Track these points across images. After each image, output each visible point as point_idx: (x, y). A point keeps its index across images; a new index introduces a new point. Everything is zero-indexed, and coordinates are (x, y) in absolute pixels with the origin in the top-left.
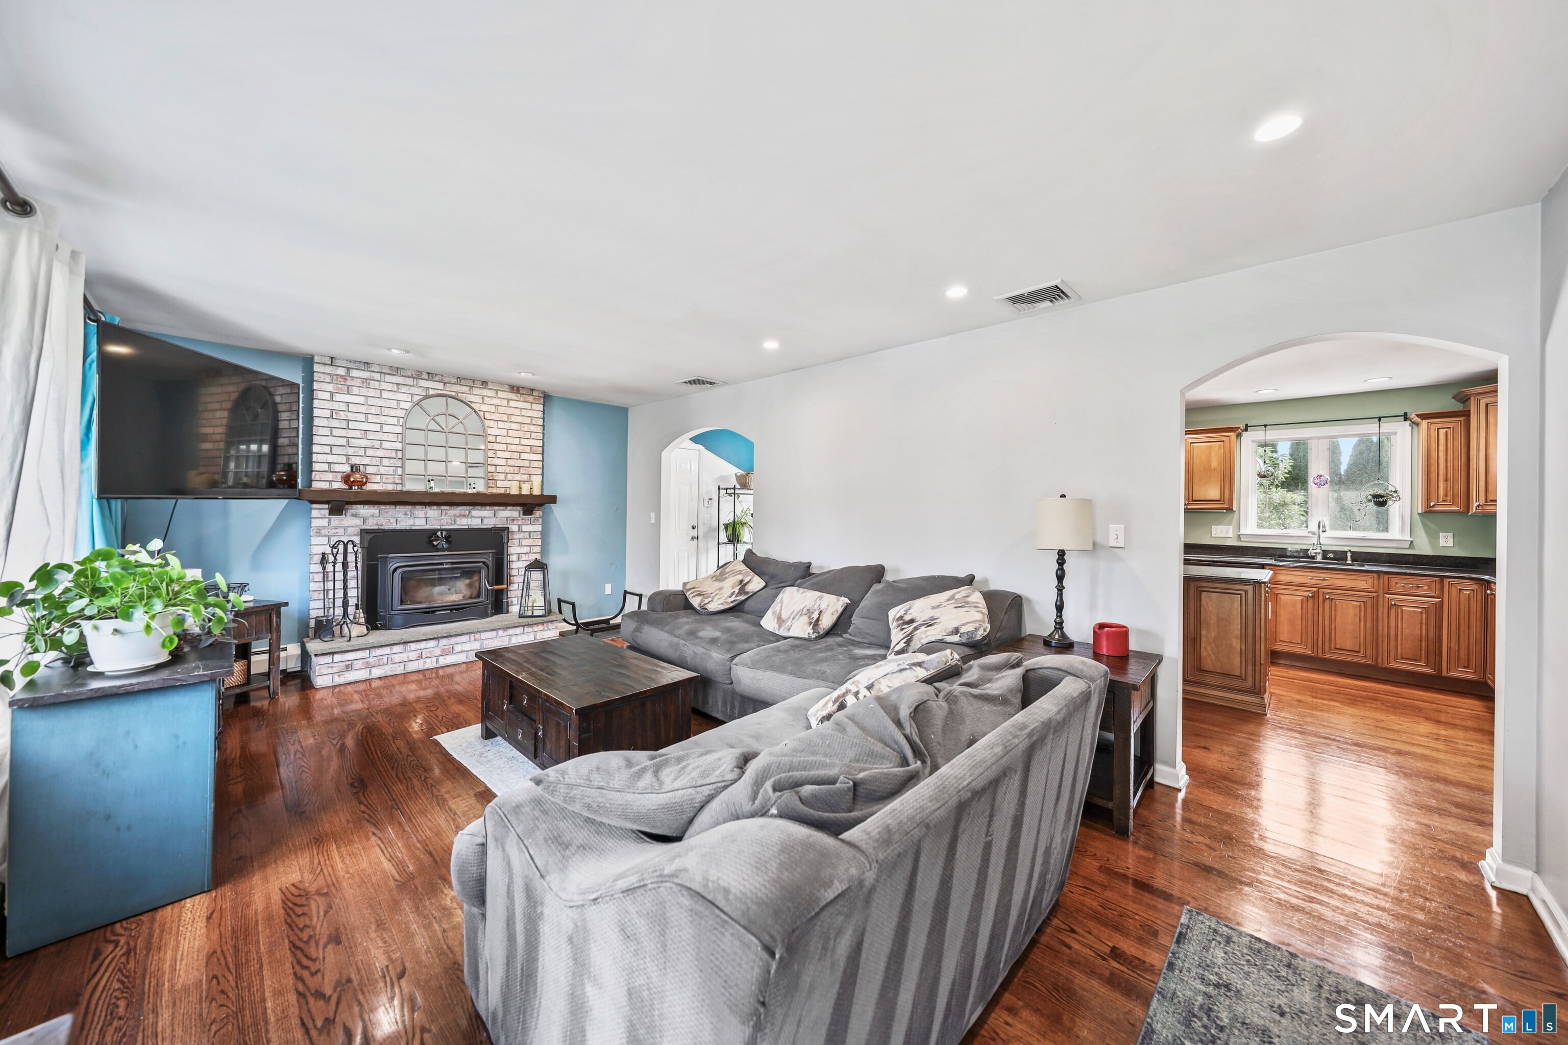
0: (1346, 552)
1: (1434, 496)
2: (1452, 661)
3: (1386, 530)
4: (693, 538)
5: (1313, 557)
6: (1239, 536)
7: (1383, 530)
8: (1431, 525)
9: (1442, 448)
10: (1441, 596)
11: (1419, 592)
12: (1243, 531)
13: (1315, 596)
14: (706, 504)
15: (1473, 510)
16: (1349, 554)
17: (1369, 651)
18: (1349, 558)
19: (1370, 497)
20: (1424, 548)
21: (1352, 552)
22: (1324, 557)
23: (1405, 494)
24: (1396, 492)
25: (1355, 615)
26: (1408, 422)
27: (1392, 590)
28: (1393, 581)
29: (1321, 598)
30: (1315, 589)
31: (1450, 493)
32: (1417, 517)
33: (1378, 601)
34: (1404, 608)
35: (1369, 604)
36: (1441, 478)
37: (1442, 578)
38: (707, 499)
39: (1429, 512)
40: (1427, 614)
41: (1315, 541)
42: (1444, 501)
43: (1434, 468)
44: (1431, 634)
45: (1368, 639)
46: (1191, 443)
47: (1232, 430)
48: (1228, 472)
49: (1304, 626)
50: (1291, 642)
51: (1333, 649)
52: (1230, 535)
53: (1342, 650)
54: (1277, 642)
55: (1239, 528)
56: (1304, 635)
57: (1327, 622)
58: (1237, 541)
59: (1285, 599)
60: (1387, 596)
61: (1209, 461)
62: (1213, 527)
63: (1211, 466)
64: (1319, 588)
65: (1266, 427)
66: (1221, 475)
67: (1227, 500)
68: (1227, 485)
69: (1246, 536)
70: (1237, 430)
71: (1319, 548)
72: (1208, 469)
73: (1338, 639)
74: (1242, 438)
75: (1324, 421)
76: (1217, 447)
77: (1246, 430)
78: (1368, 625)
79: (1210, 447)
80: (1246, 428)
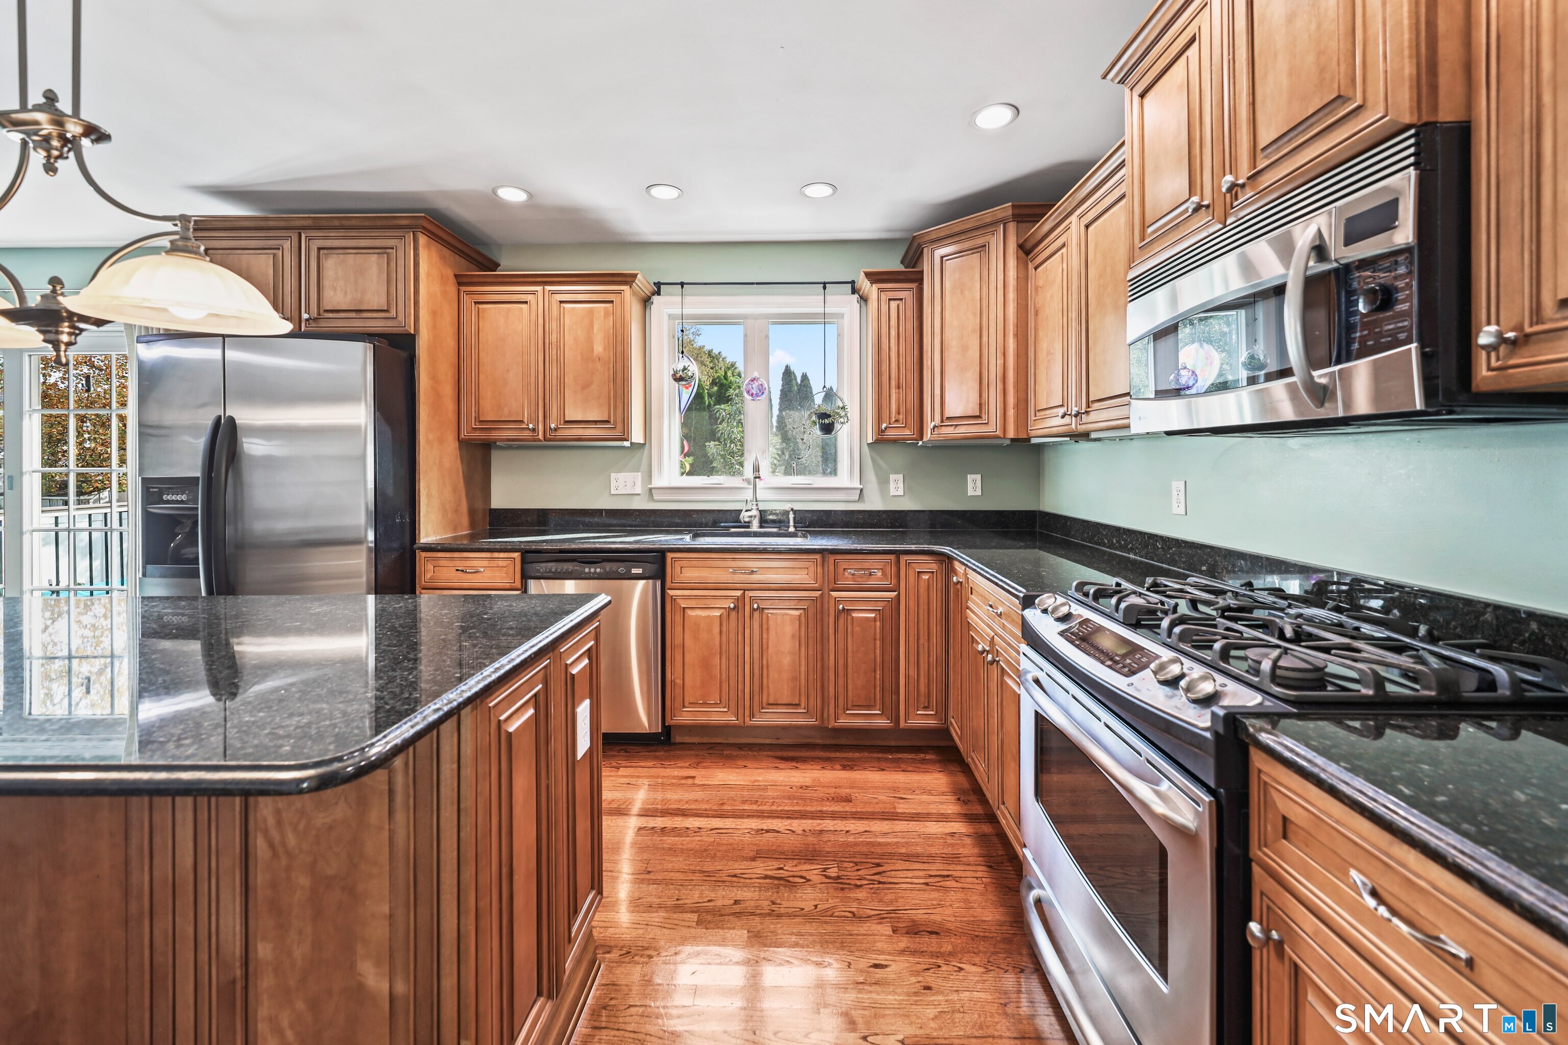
0: (786, 513)
1: (885, 415)
2: (911, 701)
3: (834, 472)
5: (749, 525)
6: (651, 489)
7: (830, 473)
8: (881, 462)
9: (893, 333)
10: (896, 589)
11: (872, 583)
12: (658, 482)
13: (739, 604)
15: (928, 436)
16: (791, 516)
17: (811, 702)
18: (792, 523)
19: (814, 418)
20: (874, 503)
21: (795, 512)
22: (763, 522)
23: (853, 412)
24: (843, 408)
25: (793, 636)
26: (856, 296)
27: (841, 583)
28: (843, 565)
29: (747, 608)
30: (739, 593)
31: (903, 409)
32: (866, 449)
33: (822, 604)
34: (855, 615)
35: (803, 619)
36: (893, 383)
37: (898, 553)
39: (881, 441)
40: (883, 621)
41: (749, 495)
42: (897, 421)
43: (885, 367)
44: (888, 658)
45: (811, 678)
46: (561, 302)
47: (624, 279)
48: (619, 365)
49: (724, 667)
50: (705, 704)
51: (764, 705)
52: (638, 490)
53: (777, 704)
54: (684, 707)
55: (651, 477)
56: (725, 686)
57: (756, 655)
58: (648, 501)
59: (697, 616)
60: (834, 594)
61: (590, 341)
62: (613, 475)
63: (593, 351)
64: (745, 590)
65: (682, 287)
66: (609, 369)
67: (619, 420)
68: (620, 392)
69: (660, 491)
70: (634, 282)
71: (754, 507)
72: (588, 357)
73: (771, 686)
74: (652, 306)
75: (757, 284)
76: (602, 314)
77: (659, 293)
78: (811, 653)
79: (591, 312)
80: (658, 289)
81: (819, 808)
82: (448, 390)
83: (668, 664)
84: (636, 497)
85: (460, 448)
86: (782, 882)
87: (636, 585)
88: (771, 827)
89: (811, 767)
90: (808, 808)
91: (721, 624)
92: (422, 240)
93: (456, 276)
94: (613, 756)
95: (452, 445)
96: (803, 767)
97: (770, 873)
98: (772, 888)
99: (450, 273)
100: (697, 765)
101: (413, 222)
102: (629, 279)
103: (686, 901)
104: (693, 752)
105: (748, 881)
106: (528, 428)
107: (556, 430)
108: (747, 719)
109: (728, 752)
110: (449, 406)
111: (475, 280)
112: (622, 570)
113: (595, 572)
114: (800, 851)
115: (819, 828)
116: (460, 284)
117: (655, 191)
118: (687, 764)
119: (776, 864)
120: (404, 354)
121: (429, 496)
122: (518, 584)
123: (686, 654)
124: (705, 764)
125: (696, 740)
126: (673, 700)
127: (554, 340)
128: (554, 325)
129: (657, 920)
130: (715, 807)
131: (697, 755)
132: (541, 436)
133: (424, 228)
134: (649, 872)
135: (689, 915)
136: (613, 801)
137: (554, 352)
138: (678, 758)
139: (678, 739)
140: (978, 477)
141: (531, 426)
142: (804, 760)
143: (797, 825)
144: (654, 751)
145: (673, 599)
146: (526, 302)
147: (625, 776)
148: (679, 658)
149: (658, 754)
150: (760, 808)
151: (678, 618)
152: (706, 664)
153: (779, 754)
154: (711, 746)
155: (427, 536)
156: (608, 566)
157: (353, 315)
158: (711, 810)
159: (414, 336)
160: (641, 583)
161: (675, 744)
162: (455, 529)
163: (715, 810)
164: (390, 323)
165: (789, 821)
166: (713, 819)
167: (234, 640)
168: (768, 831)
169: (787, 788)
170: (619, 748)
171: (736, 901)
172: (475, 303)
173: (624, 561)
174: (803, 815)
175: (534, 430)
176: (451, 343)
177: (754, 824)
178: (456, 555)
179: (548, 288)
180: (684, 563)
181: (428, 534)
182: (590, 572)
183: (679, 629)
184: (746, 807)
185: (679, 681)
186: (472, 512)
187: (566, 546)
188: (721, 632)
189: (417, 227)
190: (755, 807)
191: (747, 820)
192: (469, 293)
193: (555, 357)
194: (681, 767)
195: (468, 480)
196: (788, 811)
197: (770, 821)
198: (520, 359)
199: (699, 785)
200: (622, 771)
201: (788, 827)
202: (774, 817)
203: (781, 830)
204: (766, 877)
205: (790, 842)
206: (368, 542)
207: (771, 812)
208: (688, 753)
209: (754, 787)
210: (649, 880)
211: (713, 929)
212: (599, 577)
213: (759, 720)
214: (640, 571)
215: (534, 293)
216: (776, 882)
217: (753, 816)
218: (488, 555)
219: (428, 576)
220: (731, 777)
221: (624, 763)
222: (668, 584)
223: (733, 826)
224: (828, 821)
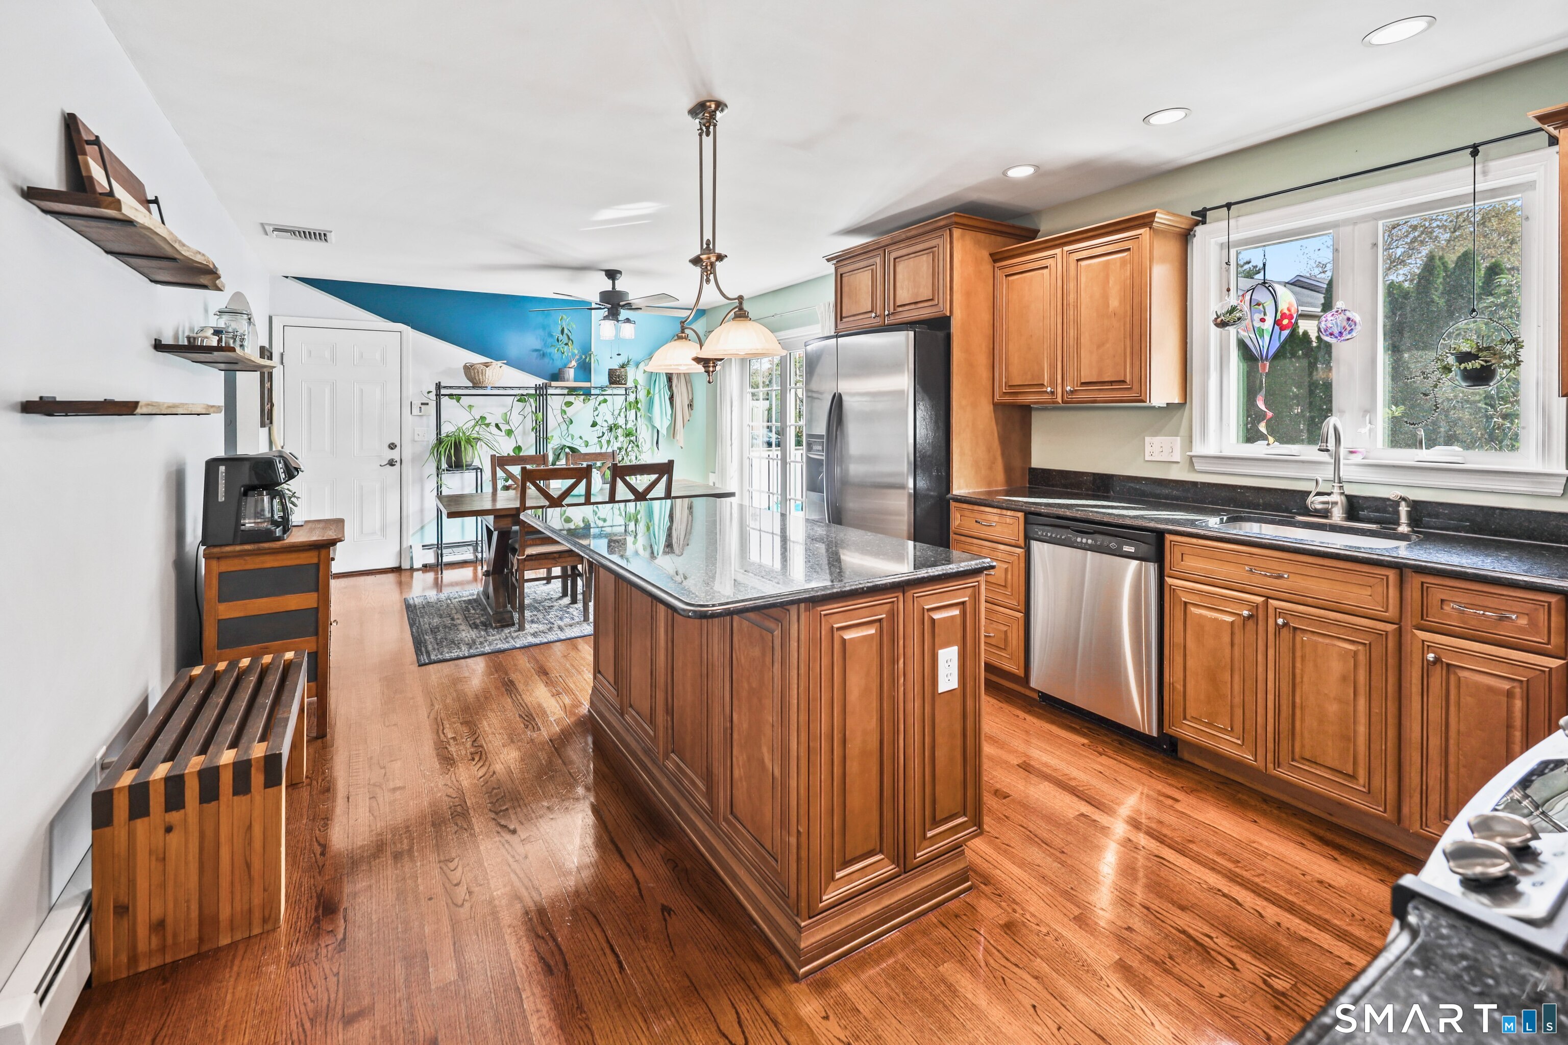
0: (1396, 504)
4: (391, 463)
5: (1326, 514)
6: (1191, 457)
11: (1506, 633)
13: (1260, 613)
14: (416, 411)
16: (1403, 509)
17: (1377, 782)
18: (1404, 518)
21: (1411, 502)
22: (1352, 513)
25: (1344, 678)
27: (1434, 618)
28: (1437, 594)
29: (1271, 621)
30: (1258, 600)
33: (1397, 644)
34: (1463, 674)
35: (1362, 658)
38: (417, 403)
41: (1329, 473)
45: (1375, 747)
46: (1078, 260)
47: (1142, 222)
48: (1137, 317)
49: (1237, 688)
50: (1210, 725)
51: (1297, 757)
52: (1177, 457)
53: (1315, 763)
54: (1185, 718)
55: (1191, 442)
56: (1239, 712)
57: (1285, 687)
58: (1189, 471)
59: (1201, 616)
60: (1422, 635)
61: (1105, 297)
62: (1147, 439)
63: (1108, 306)
64: (1268, 598)
65: (1229, 209)
66: (1125, 324)
67: (1136, 379)
68: (1136, 347)
69: (1203, 460)
70: (1153, 222)
71: (1336, 490)
72: (1104, 313)
73: (1306, 734)
74: (1195, 240)
75: (1342, 178)
76: (1118, 264)
77: (1204, 222)
78: (1375, 710)
79: (1107, 265)
80: (1201, 216)
81: (1327, 917)
82: (982, 360)
83: (1166, 663)
84: (1175, 465)
85: (995, 411)
86: (1199, 948)
87: (1128, 564)
88: (1234, 895)
89: (1361, 870)
90: (1309, 908)
91: (1232, 634)
92: (957, 233)
93: (991, 255)
94: (1104, 742)
95: (986, 409)
96: (1345, 863)
97: (1191, 932)
98: (1180, 945)
99: (985, 254)
100: (1191, 791)
101: (947, 221)
102: (1147, 220)
103: (1079, 895)
104: (1197, 777)
105: (1158, 921)
106: (1046, 392)
107: (1072, 392)
108: (1270, 766)
109: (1245, 797)
110: (984, 373)
111: (1006, 255)
112: (1113, 545)
113: (1087, 543)
114: (1253, 939)
115: (1305, 935)
116: (995, 261)
117: (1154, 120)
118: (1180, 785)
119: (1207, 929)
120: (941, 334)
121: (962, 454)
122: (1021, 542)
123: (1188, 658)
124: (1203, 795)
125: (1209, 766)
126: (1172, 706)
127: (1071, 301)
128: (1072, 285)
129: (1041, 890)
130: (1178, 839)
131: (1200, 783)
132: (1059, 400)
133: (956, 223)
134: (1063, 852)
135: (1072, 907)
136: (1075, 779)
137: (1072, 313)
138: (1174, 774)
139: (1186, 756)
141: (1049, 389)
142: (1357, 857)
143: (1272, 913)
144: (1151, 756)
145: (1173, 590)
146: (1047, 267)
147: (1102, 765)
148: (1179, 659)
149: (1153, 760)
150: (1237, 870)
151: (1179, 613)
152: (1213, 678)
153: (1321, 833)
154: (1227, 782)
155: (959, 488)
156: (1100, 538)
157: (913, 307)
158: (1171, 839)
159: (949, 317)
160: (1134, 564)
161: (1181, 760)
162: (989, 484)
163: (1176, 842)
164: (934, 310)
165: (1265, 903)
166: (1167, 848)
167: (841, 551)
168: (1224, 895)
169: (1297, 872)
170: (1115, 737)
171: (1129, 927)
172: (1006, 276)
173: (1116, 536)
174: (1291, 908)
175: (1052, 393)
176: (986, 317)
177: (1214, 880)
178: (976, 507)
179: (1066, 248)
180: (1185, 550)
181: (961, 487)
182: (1081, 542)
183: (1179, 626)
184: (1219, 859)
185: (1179, 687)
186: (1008, 470)
187: (1061, 512)
188: (1232, 645)
189: (951, 224)
190: (1230, 866)
191: (1207, 871)
192: (1001, 268)
193: (1072, 317)
194: (1170, 785)
195: (1004, 441)
196: (1275, 894)
197: (1238, 888)
198: (1041, 324)
199: (1177, 811)
200: (1103, 759)
201: (1258, 908)
202: (1247, 888)
203: (1246, 905)
204: (1184, 932)
205: (1249, 923)
206: (909, 489)
207: (1249, 881)
208: (1189, 774)
209: (1248, 846)
210: (1057, 858)
211: (1086, 931)
212: (1091, 549)
213: (1282, 773)
214: (1132, 550)
215: (1053, 256)
216: (1192, 943)
217: (1219, 872)
218: (998, 511)
219: (957, 522)
220: (1224, 823)
221: (1110, 753)
222: (1167, 571)
223: (1184, 867)
224: (1327, 936)
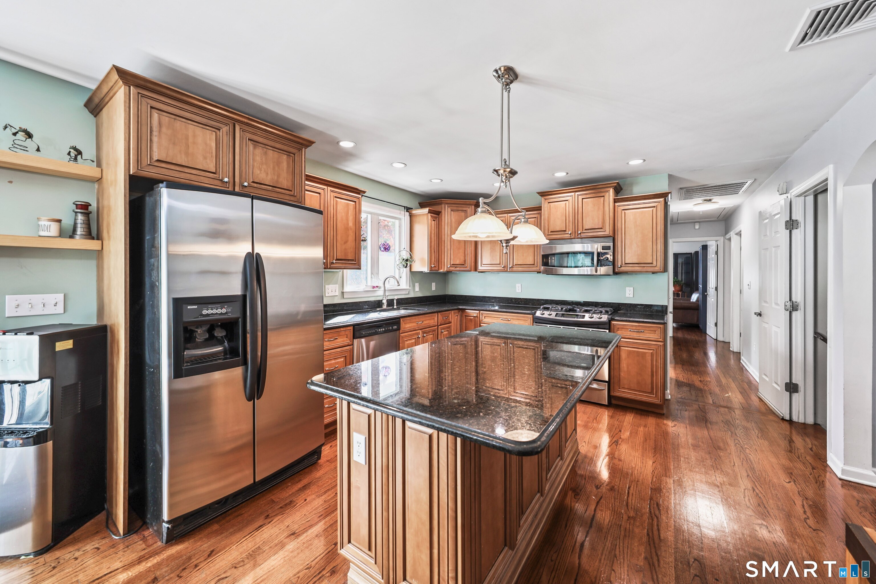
0: (392, 300)
1: (432, 262)
6: (343, 293)
8: (413, 279)
9: (433, 232)
12: (346, 290)
16: (395, 301)
18: (395, 304)
26: (408, 213)
31: (435, 260)
36: (433, 250)
41: (380, 293)
46: (335, 197)
47: (359, 192)
48: (358, 233)
52: (339, 293)
55: (343, 287)
58: (341, 299)
59: (408, 343)
61: (347, 220)
63: (348, 224)
66: (354, 235)
67: (358, 260)
68: (358, 246)
69: (347, 293)
70: (361, 194)
71: (385, 298)
72: (347, 229)
79: (348, 205)
84: (336, 297)
101: (308, 143)
113: (382, 330)
128: (332, 208)
132: (327, 267)
137: (332, 223)
140: (435, 283)
145: (402, 338)
151: (403, 345)
156: (386, 327)
157: (270, 189)
173: (391, 324)
180: (405, 322)
189: (307, 146)
215: (323, 189)
222: (401, 331)
